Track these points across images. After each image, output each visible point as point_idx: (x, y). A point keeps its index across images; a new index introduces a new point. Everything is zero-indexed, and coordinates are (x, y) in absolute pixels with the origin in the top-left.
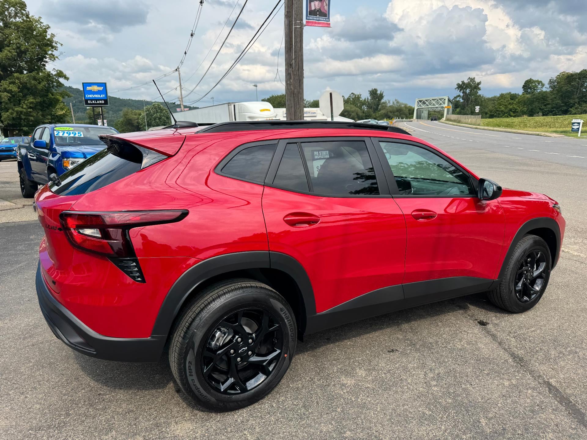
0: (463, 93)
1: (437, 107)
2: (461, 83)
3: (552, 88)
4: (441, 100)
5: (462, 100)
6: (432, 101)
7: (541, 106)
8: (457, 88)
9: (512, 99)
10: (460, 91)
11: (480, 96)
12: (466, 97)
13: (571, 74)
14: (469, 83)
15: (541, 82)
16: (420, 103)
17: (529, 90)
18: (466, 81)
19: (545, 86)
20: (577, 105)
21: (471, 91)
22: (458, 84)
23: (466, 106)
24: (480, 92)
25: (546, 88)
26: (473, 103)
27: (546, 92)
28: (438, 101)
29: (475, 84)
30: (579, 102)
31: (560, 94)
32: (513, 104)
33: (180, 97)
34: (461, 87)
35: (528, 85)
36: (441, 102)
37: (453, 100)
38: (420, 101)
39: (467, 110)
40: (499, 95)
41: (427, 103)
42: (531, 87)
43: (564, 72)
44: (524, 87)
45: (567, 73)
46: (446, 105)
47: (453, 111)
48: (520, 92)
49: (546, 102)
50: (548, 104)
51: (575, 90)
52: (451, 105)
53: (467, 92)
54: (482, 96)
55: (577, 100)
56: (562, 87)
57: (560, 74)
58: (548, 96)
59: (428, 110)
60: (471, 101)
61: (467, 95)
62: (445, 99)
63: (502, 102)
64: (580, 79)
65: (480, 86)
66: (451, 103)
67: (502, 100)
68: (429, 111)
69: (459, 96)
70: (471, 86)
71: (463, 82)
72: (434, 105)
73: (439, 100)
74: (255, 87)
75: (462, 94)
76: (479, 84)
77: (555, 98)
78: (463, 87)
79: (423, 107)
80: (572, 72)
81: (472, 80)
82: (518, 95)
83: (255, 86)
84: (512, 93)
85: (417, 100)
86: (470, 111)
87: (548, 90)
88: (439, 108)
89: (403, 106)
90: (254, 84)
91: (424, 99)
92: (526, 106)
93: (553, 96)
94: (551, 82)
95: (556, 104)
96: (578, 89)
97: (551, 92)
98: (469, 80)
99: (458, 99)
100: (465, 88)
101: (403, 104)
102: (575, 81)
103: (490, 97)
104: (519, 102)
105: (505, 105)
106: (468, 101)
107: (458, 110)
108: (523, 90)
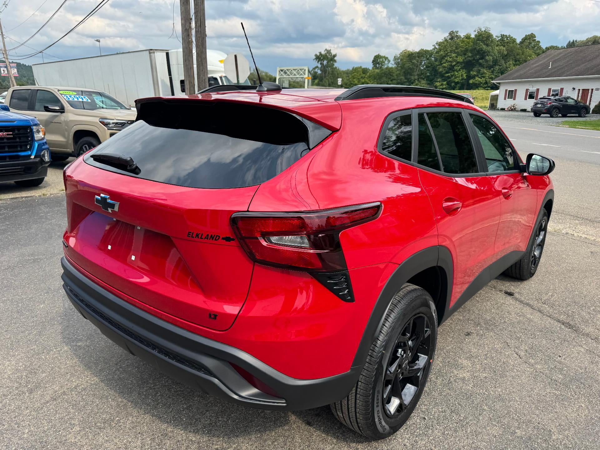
0: (321, 64)
1: (297, 78)
2: (318, 54)
3: (396, 65)
4: (301, 71)
5: (319, 72)
6: (293, 71)
7: (389, 81)
8: (315, 59)
9: (364, 73)
10: (318, 62)
11: (336, 68)
12: (324, 69)
13: (411, 52)
14: (326, 55)
15: (387, 58)
16: (282, 73)
17: (378, 65)
18: (323, 53)
19: (391, 62)
20: (417, 82)
21: (328, 63)
22: (316, 55)
23: (324, 77)
24: (336, 65)
25: (392, 65)
26: (330, 75)
27: (392, 68)
28: (298, 72)
29: (331, 55)
30: (418, 79)
31: (403, 70)
32: (364, 78)
33: (3, 49)
34: (319, 58)
35: (377, 60)
36: (302, 72)
37: (312, 71)
38: (282, 70)
39: (325, 82)
40: (351, 69)
41: (288, 73)
42: (379, 62)
43: (406, 50)
44: (373, 61)
45: (408, 51)
46: (306, 76)
47: (312, 82)
48: (370, 66)
49: (392, 77)
50: (394, 79)
51: (415, 67)
52: (310, 76)
53: (325, 64)
54: (338, 68)
55: (416, 77)
56: (404, 64)
57: (403, 51)
58: (394, 72)
59: (289, 80)
60: (328, 74)
61: (325, 67)
62: (305, 70)
63: (355, 75)
64: (418, 57)
65: (335, 58)
66: (311, 74)
67: (355, 73)
68: (290, 82)
69: (317, 67)
70: (328, 58)
71: (320, 53)
72: (295, 75)
73: (299, 70)
74: (98, 43)
75: (319, 66)
76: (335, 56)
77: (400, 74)
78: (320, 58)
79: (285, 76)
80: (412, 51)
81: (329, 52)
82: (368, 69)
83: (97, 41)
84: (363, 67)
85: (278, 69)
86: (327, 83)
87: (394, 66)
88: (299, 79)
89: (264, 74)
90: (96, 39)
91: (285, 68)
92: (375, 80)
93: (398, 72)
94: (395, 59)
95: (401, 80)
96: (417, 67)
97: (396, 68)
98: (326, 52)
99: (316, 70)
100: (322, 60)
101: (263, 72)
102: (415, 59)
103: (344, 70)
104: (370, 77)
105: (359, 79)
106: (325, 73)
107: (316, 81)
108: (373, 65)
